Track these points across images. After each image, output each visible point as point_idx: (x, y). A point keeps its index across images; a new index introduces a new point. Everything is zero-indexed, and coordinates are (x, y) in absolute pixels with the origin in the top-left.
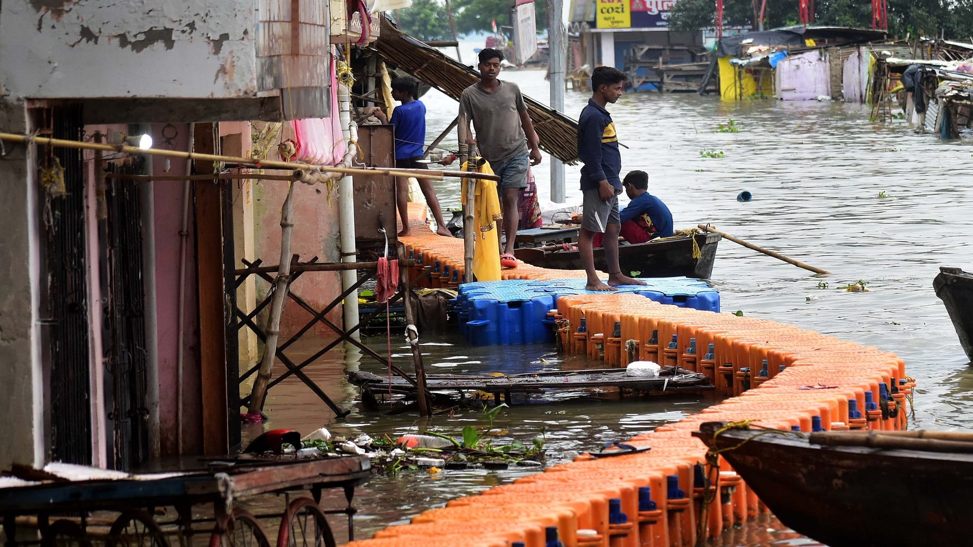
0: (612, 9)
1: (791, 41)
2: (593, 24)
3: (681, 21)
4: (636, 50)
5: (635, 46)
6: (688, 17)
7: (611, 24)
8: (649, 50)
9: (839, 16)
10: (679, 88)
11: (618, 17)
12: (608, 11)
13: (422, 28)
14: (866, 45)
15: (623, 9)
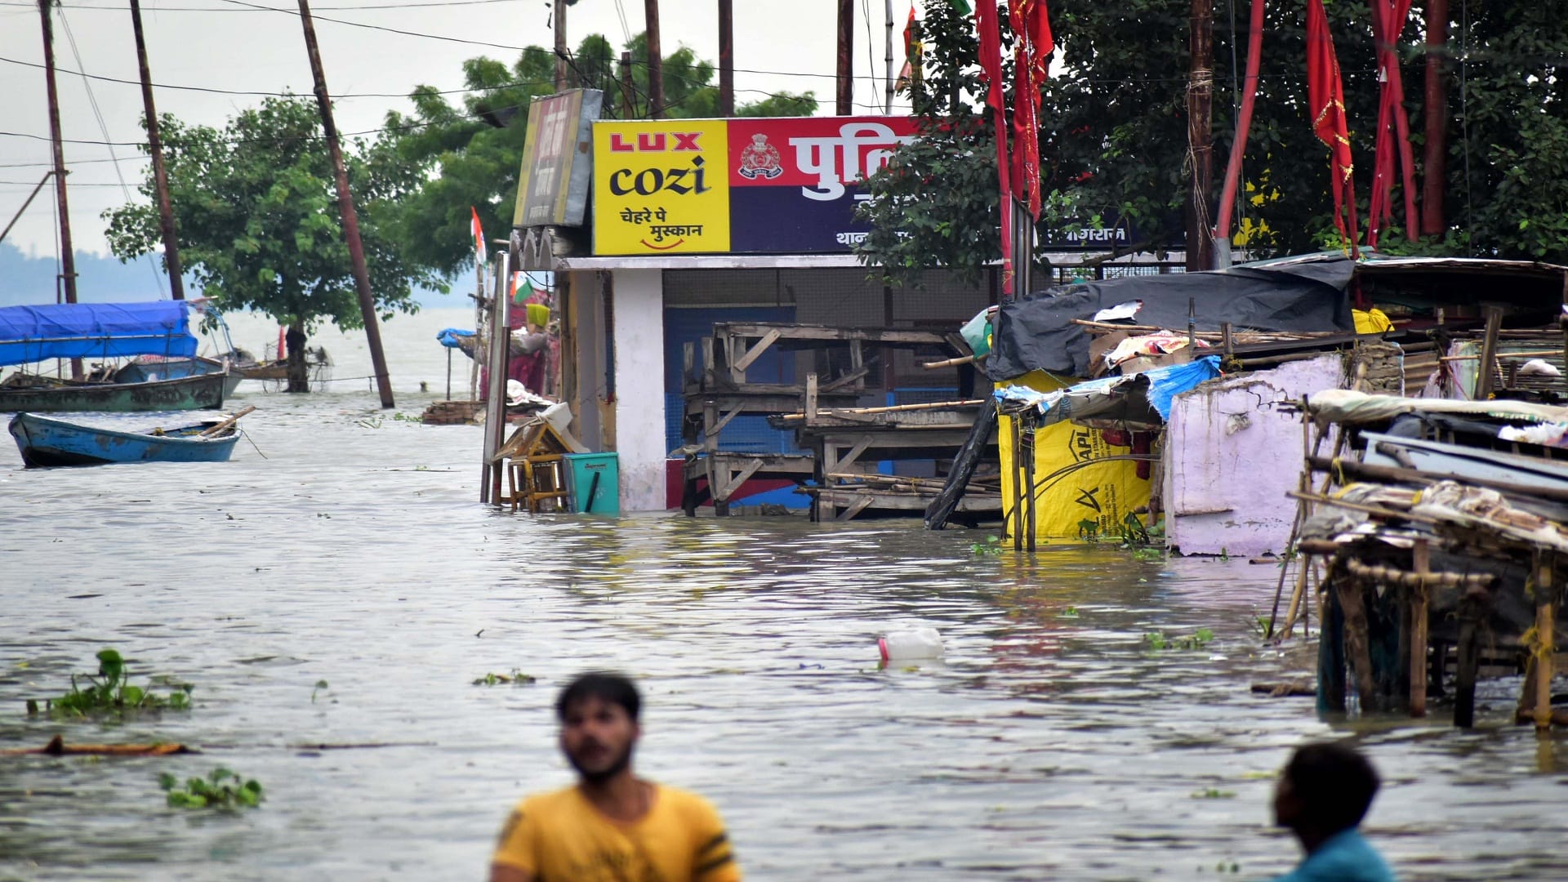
0: (657, 174)
1: (1291, 314)
2: (579, 237)
3: (911, 229)
4: (729, 346)
5: (726, 328)
6: (939, 214)
7: (651, 238)
8: (780, 342)
9: (1530, 211)
10: (884, 502)
11: (680, 208)
12: (639, 187)
13: (276, 245)
14: (1472, 337)
15: (699, 174)
